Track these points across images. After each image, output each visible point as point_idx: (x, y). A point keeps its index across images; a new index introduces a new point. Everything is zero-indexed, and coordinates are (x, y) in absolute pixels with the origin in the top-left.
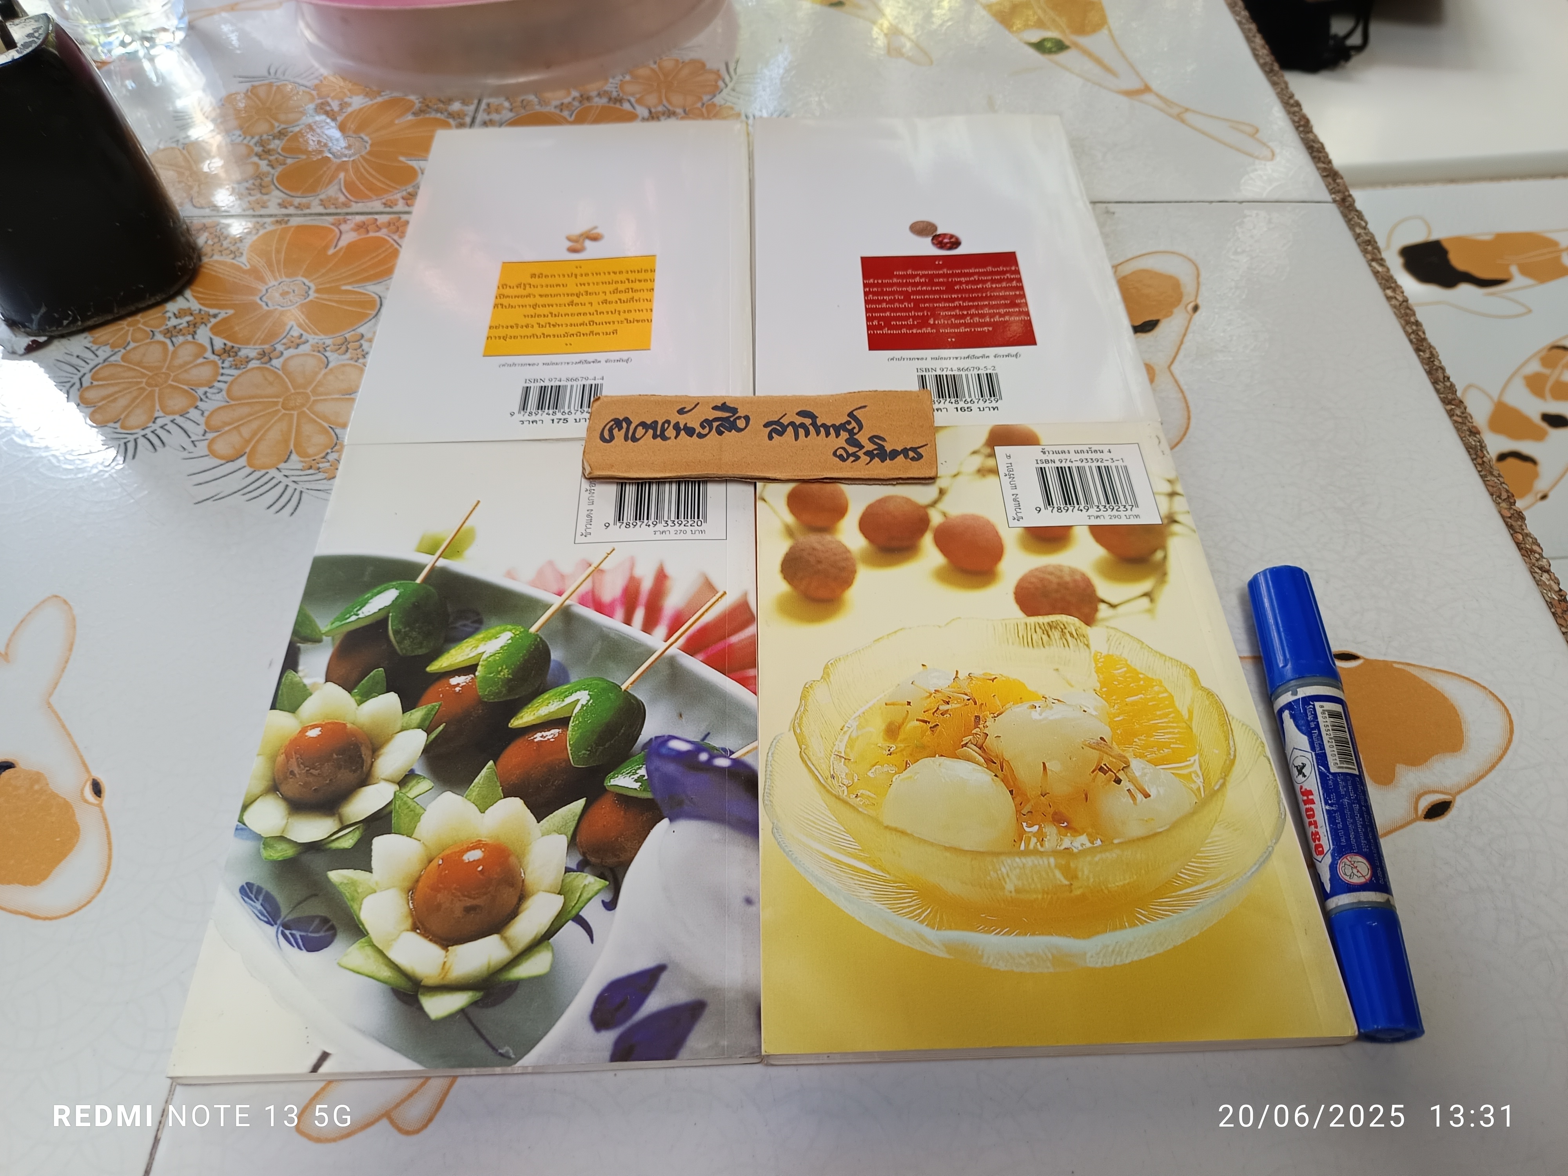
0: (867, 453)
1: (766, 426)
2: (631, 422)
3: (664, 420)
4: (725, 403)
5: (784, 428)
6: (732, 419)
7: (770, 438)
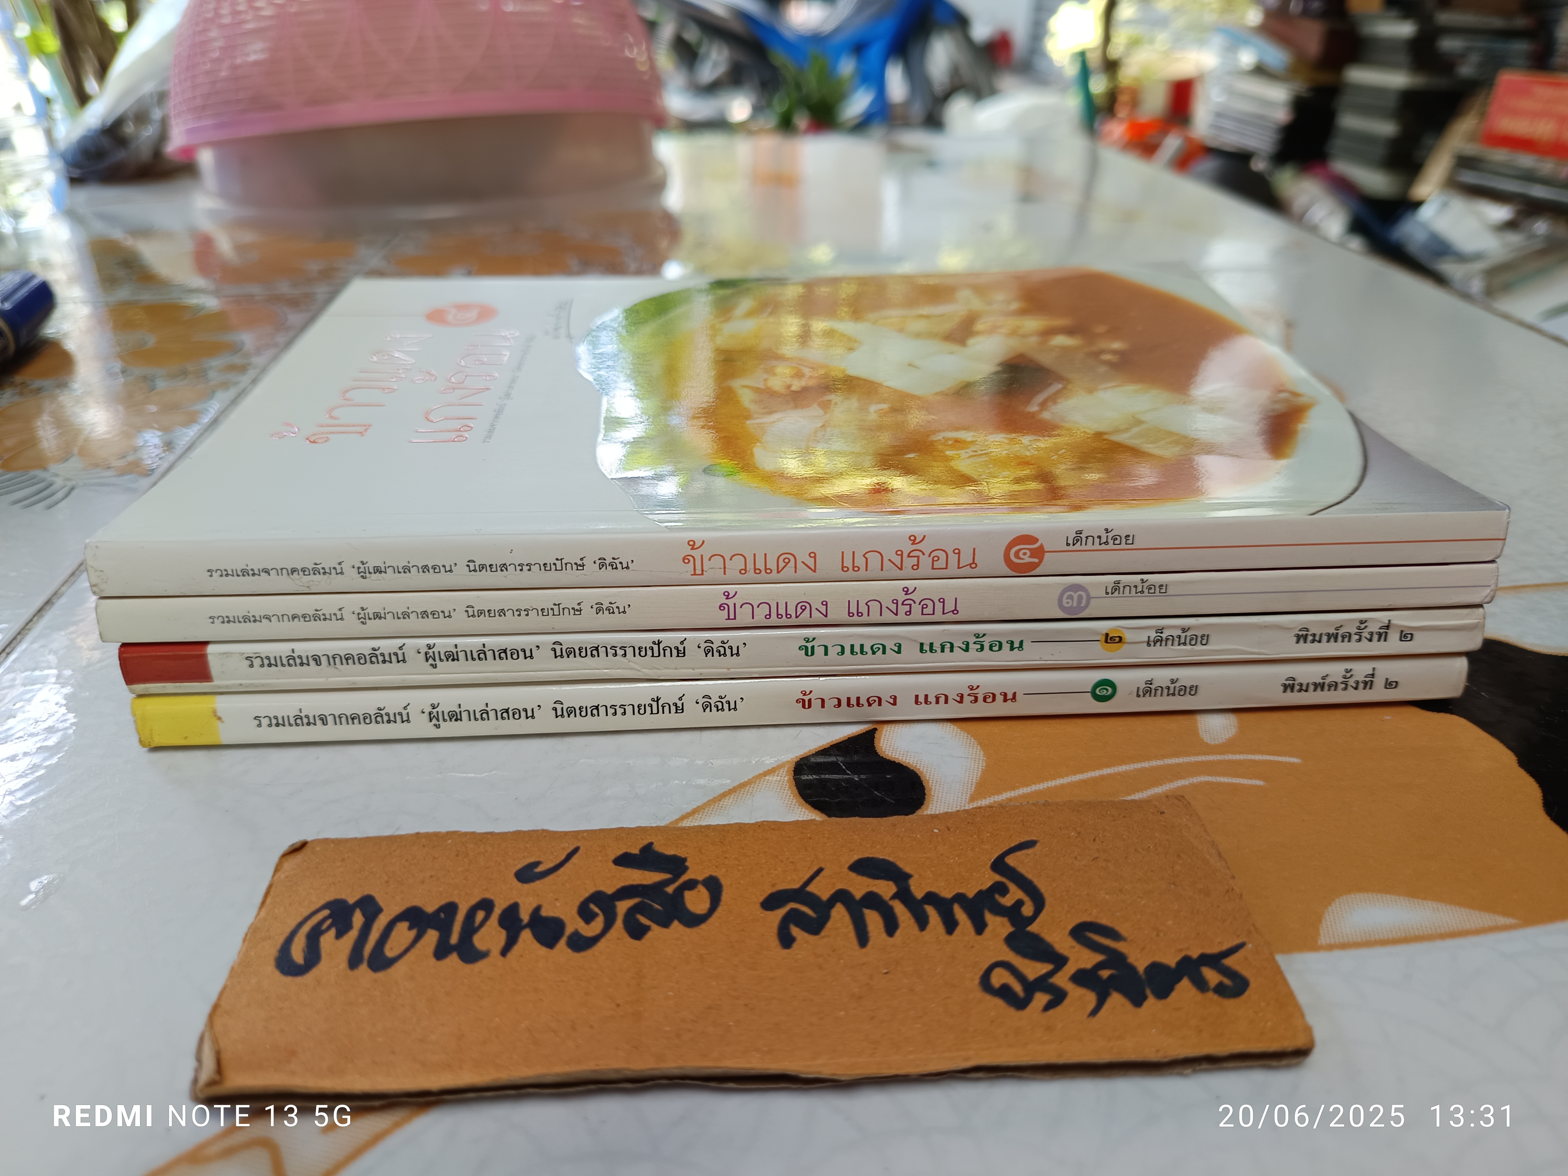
0: (1082, 978)
1: (771, 902)
2: (380, 910)
3: (474, 901)
4: (651, 844)
5: (824, 909)
6: (670, 889)
7: (786, 940)
